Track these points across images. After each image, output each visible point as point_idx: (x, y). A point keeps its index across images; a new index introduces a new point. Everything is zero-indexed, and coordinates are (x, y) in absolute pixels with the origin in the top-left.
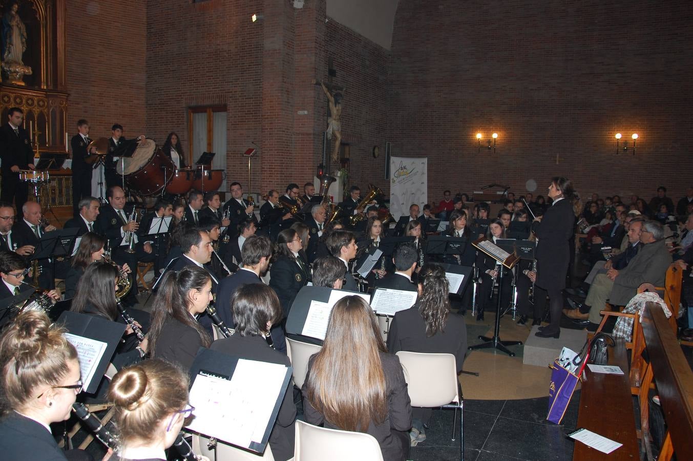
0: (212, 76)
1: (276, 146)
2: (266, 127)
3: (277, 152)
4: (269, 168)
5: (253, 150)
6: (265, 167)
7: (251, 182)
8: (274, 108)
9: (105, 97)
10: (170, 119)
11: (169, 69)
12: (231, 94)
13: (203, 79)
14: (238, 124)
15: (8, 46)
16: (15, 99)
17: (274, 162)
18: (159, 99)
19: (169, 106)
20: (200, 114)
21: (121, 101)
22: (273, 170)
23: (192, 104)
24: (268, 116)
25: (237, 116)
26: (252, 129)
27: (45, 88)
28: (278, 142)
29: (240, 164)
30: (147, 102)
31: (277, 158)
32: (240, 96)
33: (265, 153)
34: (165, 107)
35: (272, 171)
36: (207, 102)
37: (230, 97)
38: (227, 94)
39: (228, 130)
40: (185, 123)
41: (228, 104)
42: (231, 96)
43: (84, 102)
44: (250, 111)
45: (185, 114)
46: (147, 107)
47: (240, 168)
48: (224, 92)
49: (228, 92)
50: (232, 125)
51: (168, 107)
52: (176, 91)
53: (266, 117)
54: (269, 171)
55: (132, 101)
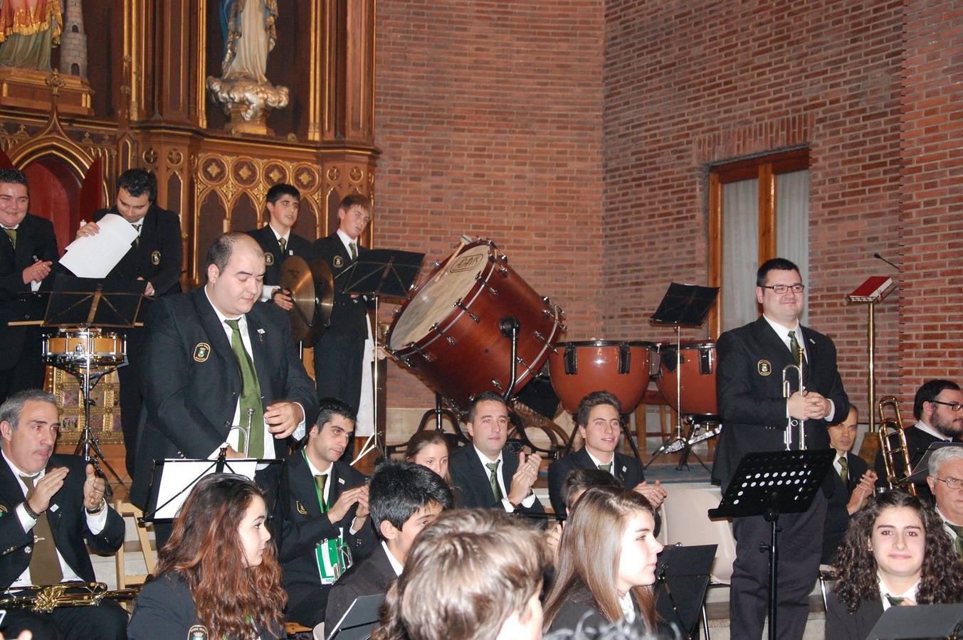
0: (769, 64)
1: (947, 260)
2: (915, 200)
3: (951, 282)
4: (926, 337)
5: (883, 280)
6: (913, 333)
7: (879, 379)
8: (940, 133)
9: (490, 156)
10: (661, 206)
11: (659, 62)
12: (820, 110)
13: (743, 79)
14: (843, 203)
15: (231, 37)
16: (237, 168)
17: (940, 314)
18: (633, 154)
19: (658, 169)
20: (741, 184)
21: (533, 164)
22: (939, 342)
23: (716, 157)
24: (920, 160)
25: (840, 177)
26: (883, 214)
27: (317, 137)
28: (951, 246)
29: (850, 327)
30: (605, 166)
31: (951, 300)
32: (848, 114)
33: (910, 285)
34: (648, 174)
35: (934, 346)
36: (756, 147)
37: (821, 121)
38: (809, 112)
39: (813, 223)
40: (700, 216)
41: (814, 141)
42: (821, 116)
43: (434, 174)
44: (878, 157)
45: (698, 186)
46: (604, 179)
47: (850, 343)
48: (802, 106)
49: (814, 106)
50: (824, 206)
51: (656, 173)
52: (674, 125)
53: (915, 165)
54: (926, 346)
55: (565, 165)
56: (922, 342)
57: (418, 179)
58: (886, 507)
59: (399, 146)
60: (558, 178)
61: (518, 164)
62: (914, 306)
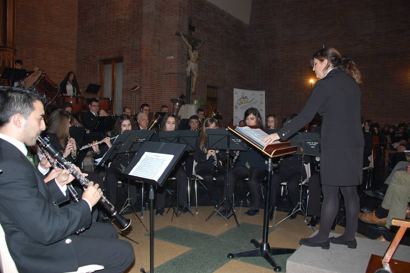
0: (115, 38)
1: (149, 82)
2: (143, 69)
3: (150, 87)
4: (145, 98)
5: (137, 87)
6: (142, 98)
7: (136, 109)
8: (149, 54)
9: (47, 55)
10: (90, 69)
11: (90, 35)
12: (125, 49)
13: (109, 41)
14: (130, 70)
17: (148, 93)
18: (84, 56)
19: (89, 60)
20: (108, 65)
21: (58, 57)
22: (147, 99)
23: (103, 58)
25: (129, 64)
26: (138, 72)
28: (150, 79)
29: (130, 97)
30: (77, 59)
31: (150, 90)
32: (131, 50)
33: (142, 87)
34: (87, 62)
35: (146, 100)
36: (111, 56)
37: (126, 51)
38: (123, 49)
39: (123, 74)
40: (99, 72)
41: (124, 56)
42: (125, 50)
43: (32, 58)
44: (137, 60)
45: (98, 65)
46: (77, 62)
47: (130, 101)
48: (121, 47)
49: (124, 48)
50: (126, 70)
51: (89, 61)
52: (93, 50)
53: (144, 61)
55: (66, 58)
56: (144, 100)
57: (28, 59)
58: (123, 120)
59: (22, 50)
60: (65, 61)
61: (55, 57)
62: (143, 92)
